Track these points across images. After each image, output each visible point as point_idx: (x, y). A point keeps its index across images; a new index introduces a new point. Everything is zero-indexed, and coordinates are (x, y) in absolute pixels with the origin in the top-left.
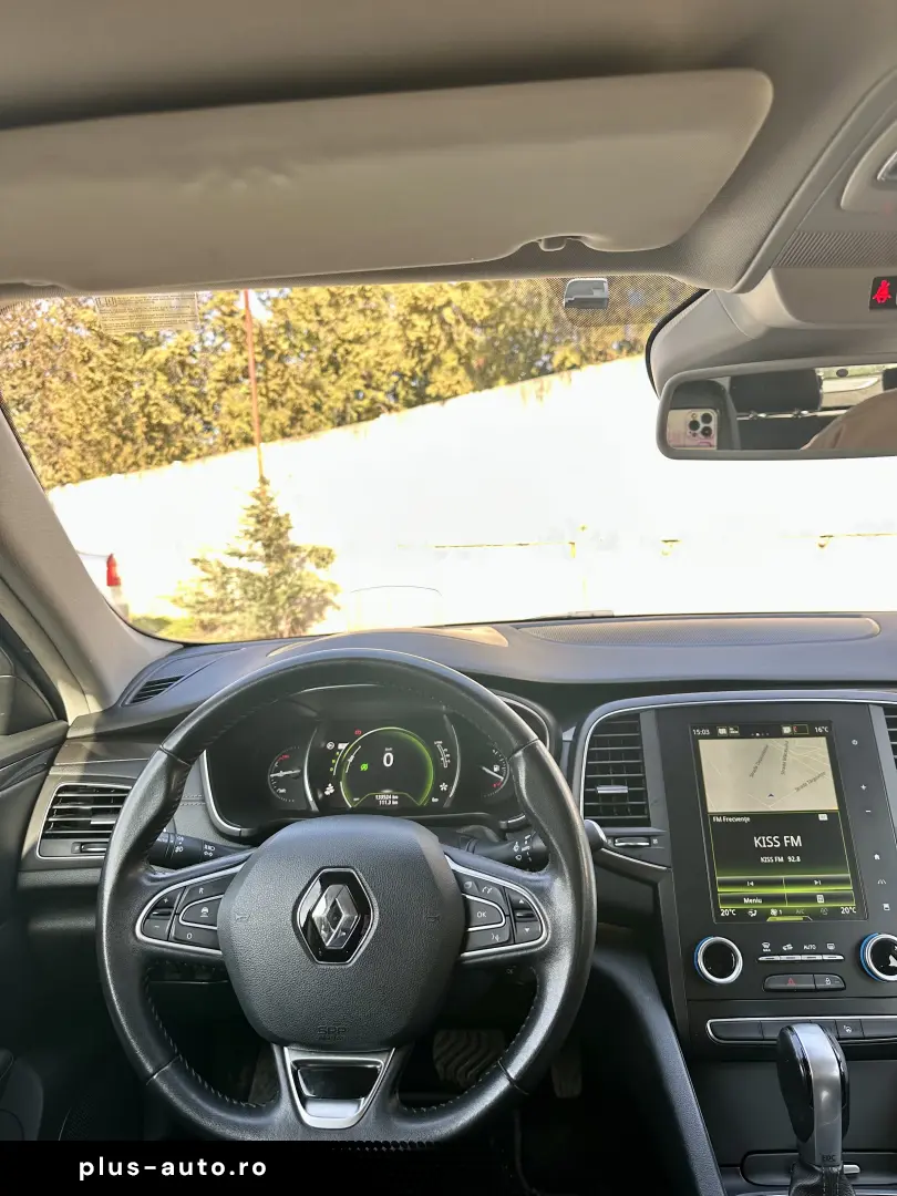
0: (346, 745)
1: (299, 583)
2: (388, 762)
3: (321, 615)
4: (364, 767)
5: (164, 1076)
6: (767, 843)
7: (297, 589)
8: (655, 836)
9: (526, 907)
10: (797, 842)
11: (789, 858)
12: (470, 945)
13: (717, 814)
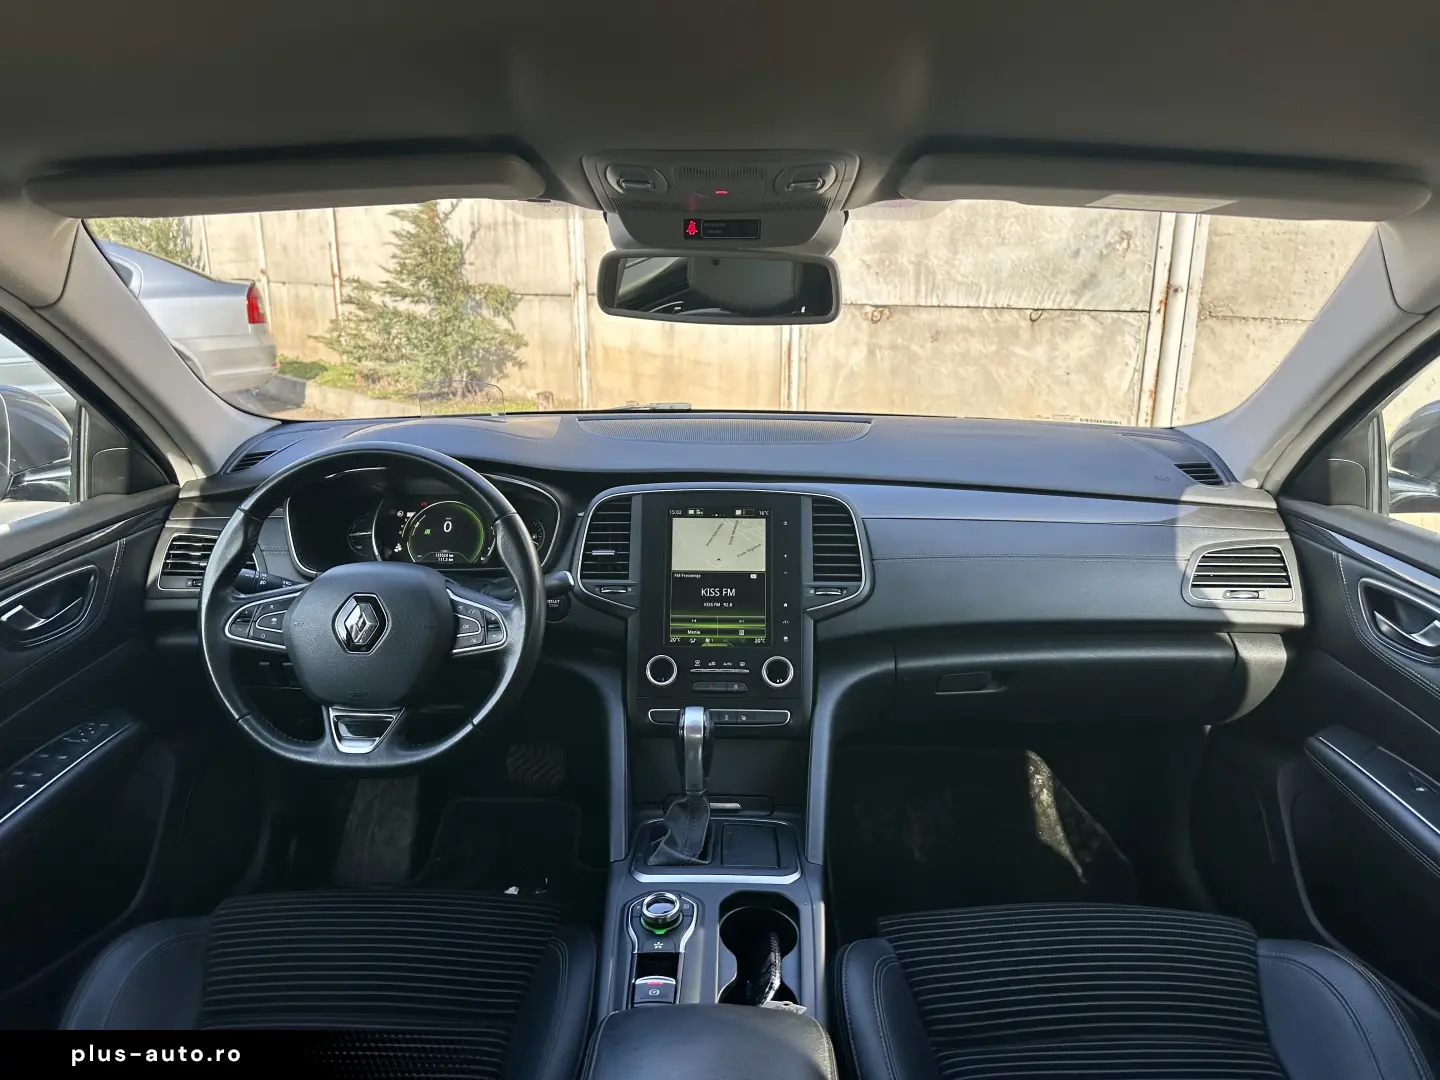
0: (413, 514)
1: (471, 331)
2: (447, 528)
3: (501, 371)
4: (428, 532)
5: (247, 722)
6: (711, 593)
7: (470, 338)
8: (630, 585)
9: (496, 622)
10: (732, 593)
11: (725, 604)
12: (458, 645)
13: (678, 572)
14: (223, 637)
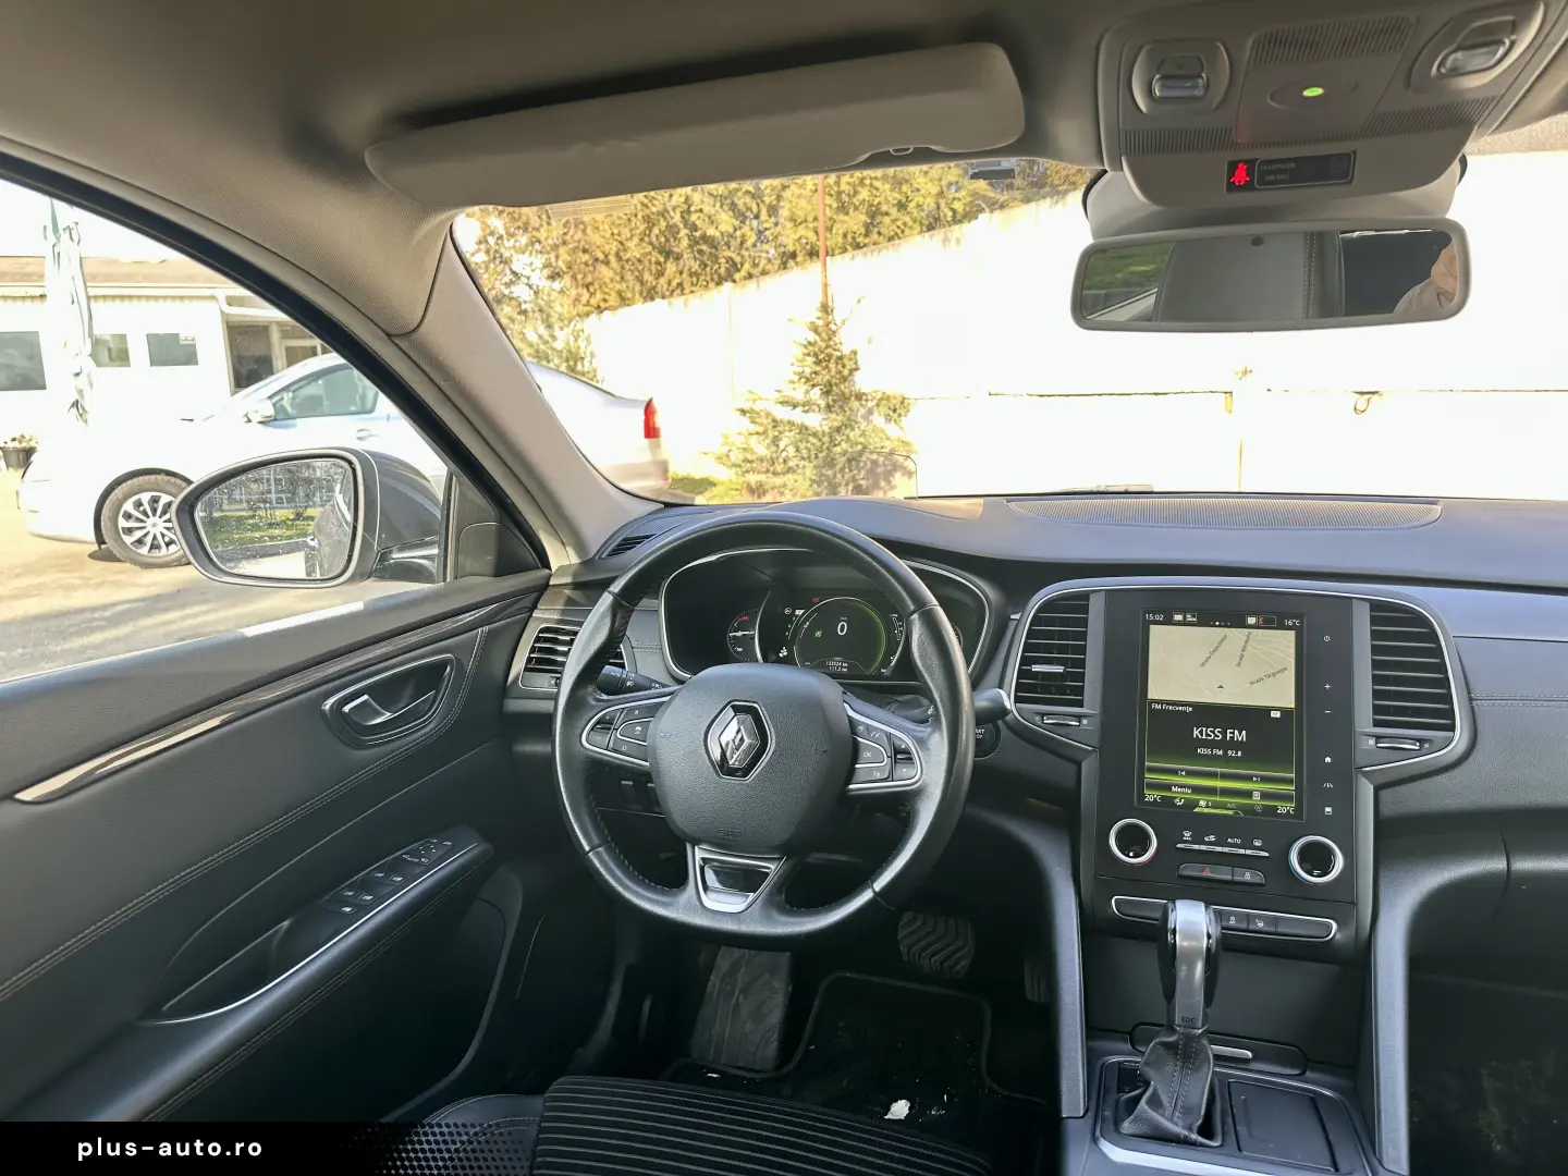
0: (802, 611)
1: (862, 440)
2: (843, 626)
3: (889, 482)
4: (818, 634)
5: (598, 855)
6: (1208, 735)
7: (860, 447)
8: (1085, 716)
9: (907, 752)
10: (1241, 736)
11: (1230, 752)
12: (855, 779)
13: (1157, 702)
14: (579, 746)
